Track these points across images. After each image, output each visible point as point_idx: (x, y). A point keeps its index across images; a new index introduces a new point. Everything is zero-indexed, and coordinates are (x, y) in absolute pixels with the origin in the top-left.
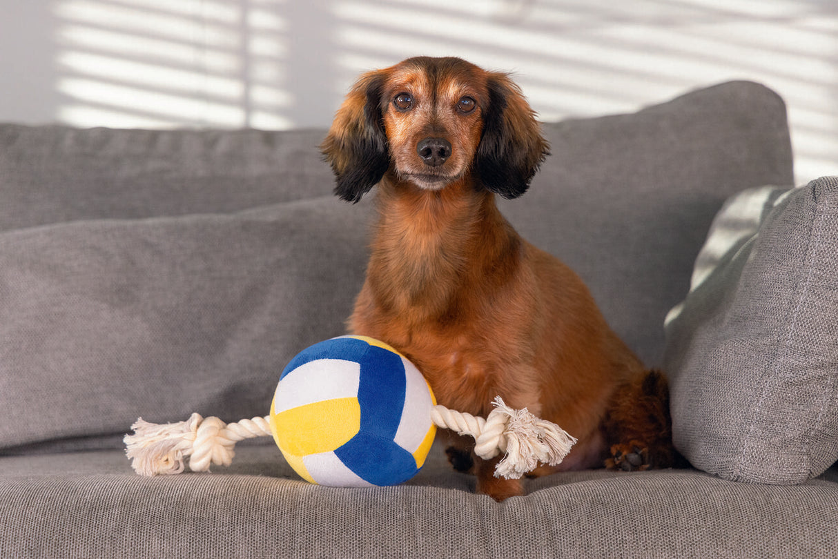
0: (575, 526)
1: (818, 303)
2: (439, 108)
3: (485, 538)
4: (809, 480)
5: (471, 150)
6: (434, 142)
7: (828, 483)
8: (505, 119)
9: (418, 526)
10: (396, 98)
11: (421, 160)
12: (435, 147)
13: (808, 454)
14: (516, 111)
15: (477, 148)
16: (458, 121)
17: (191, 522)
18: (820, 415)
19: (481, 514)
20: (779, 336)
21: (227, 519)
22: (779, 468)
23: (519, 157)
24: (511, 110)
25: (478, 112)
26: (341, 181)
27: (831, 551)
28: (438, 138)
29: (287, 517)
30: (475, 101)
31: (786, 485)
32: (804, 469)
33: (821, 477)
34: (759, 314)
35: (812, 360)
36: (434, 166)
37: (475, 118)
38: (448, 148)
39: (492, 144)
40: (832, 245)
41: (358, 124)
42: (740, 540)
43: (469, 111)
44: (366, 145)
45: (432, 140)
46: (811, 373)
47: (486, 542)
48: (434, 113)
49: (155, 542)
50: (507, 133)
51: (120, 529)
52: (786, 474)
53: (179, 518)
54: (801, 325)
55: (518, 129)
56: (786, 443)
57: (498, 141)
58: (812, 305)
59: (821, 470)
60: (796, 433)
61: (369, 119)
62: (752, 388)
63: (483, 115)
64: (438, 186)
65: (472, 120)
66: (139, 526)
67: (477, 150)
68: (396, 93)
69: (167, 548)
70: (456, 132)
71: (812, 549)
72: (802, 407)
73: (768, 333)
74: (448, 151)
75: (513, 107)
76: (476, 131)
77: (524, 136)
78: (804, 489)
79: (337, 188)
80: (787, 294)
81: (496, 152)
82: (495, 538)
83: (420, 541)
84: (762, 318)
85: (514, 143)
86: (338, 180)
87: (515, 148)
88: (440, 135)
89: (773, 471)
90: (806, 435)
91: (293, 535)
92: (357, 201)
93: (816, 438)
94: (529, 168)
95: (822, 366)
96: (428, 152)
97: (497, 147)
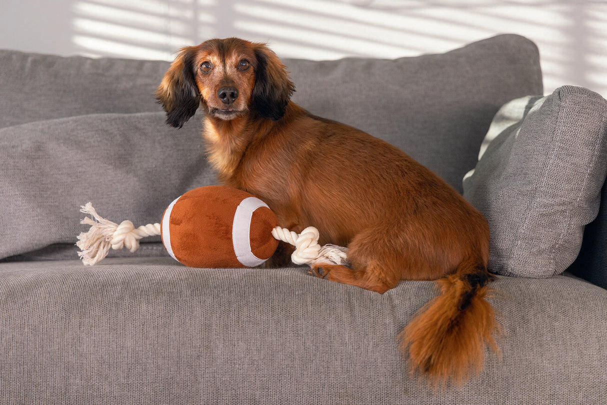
0: (407, 302)
1: (561, 164)
2: (228, 68)
3: (351, 308)
4: (554, 275)
5: (249, 92)
6: (227, 89)
7: (566, 278)
8: (268, 72)
9: (309, 300)
10: (201, 66)
11: (220, 101)
12: (228, 92)
13: (554, 259)
14: (273, 67)
15: (253, 90)
16: (240, 76)
17: (166, 294)
18: (562, 234)
19: (349, 293)
20: (537, 185)
21: (189, 293)
22: (536, 268)
23: (277, 95)
24: (271, 67)
25: (252, 69)
26: (170, 115)
27: (567, 318)
28: (230, 87)
29: (226, 292)
30: (249, 62)
31: (539, 278)
32: (552, 268)
33: (562, 274)
34: (524, 171)
35: (557, 200)
36: (229, 104)
37: (250, 74)
38: (236, 92)
39: (261, 89)
40: (571, 127)
41: (178, 80)
42: (510, 312)
43: (246, 69)
44: (185, 93)
45: (226, 88)
46: (557, 208)
47: (351, 310)
48: (225, 72)
49: (144, 306)
50: (270, 81)
51: (121, 298)
52: (540, 271)
53: (158, 292)
54: (551, 178)
55: (275, 78)
56: (540, 252)
57: (265, 86)
58: (557, 165)
59: (562, 270)
60: (547, 246)
61: (186, 77)
62: (519, 218)
63: (254, 71)
64: (232, 117)
65: (248, 75)
66: (134, 296)
67: (252, 91)
68: (201, 63)
69: (151, 309)
70: (240, 82)
71: (555, 316)
72: (550, 229)
73: (530, 183)
74: (236, 94)
75: (271, 64)
76: (251, 81)
77: (279, 82)
78: (551, 280)
79: (168, 120)
80: (542, 159)
81: (264, 92)
82: (357, 309)
83: (310, 308)
84: (526, 174)
85: (274, 86)
86: (168, 115)
87: (275, 89)
88: (230, 85)
89: (532, 270)
90: (553, 247)
91: (230, 303)
92: (181, 127)
93: (559, 249)
94: (284, 101)
95: (564, 204)
96: (224, 95)
97: (264, 90)
